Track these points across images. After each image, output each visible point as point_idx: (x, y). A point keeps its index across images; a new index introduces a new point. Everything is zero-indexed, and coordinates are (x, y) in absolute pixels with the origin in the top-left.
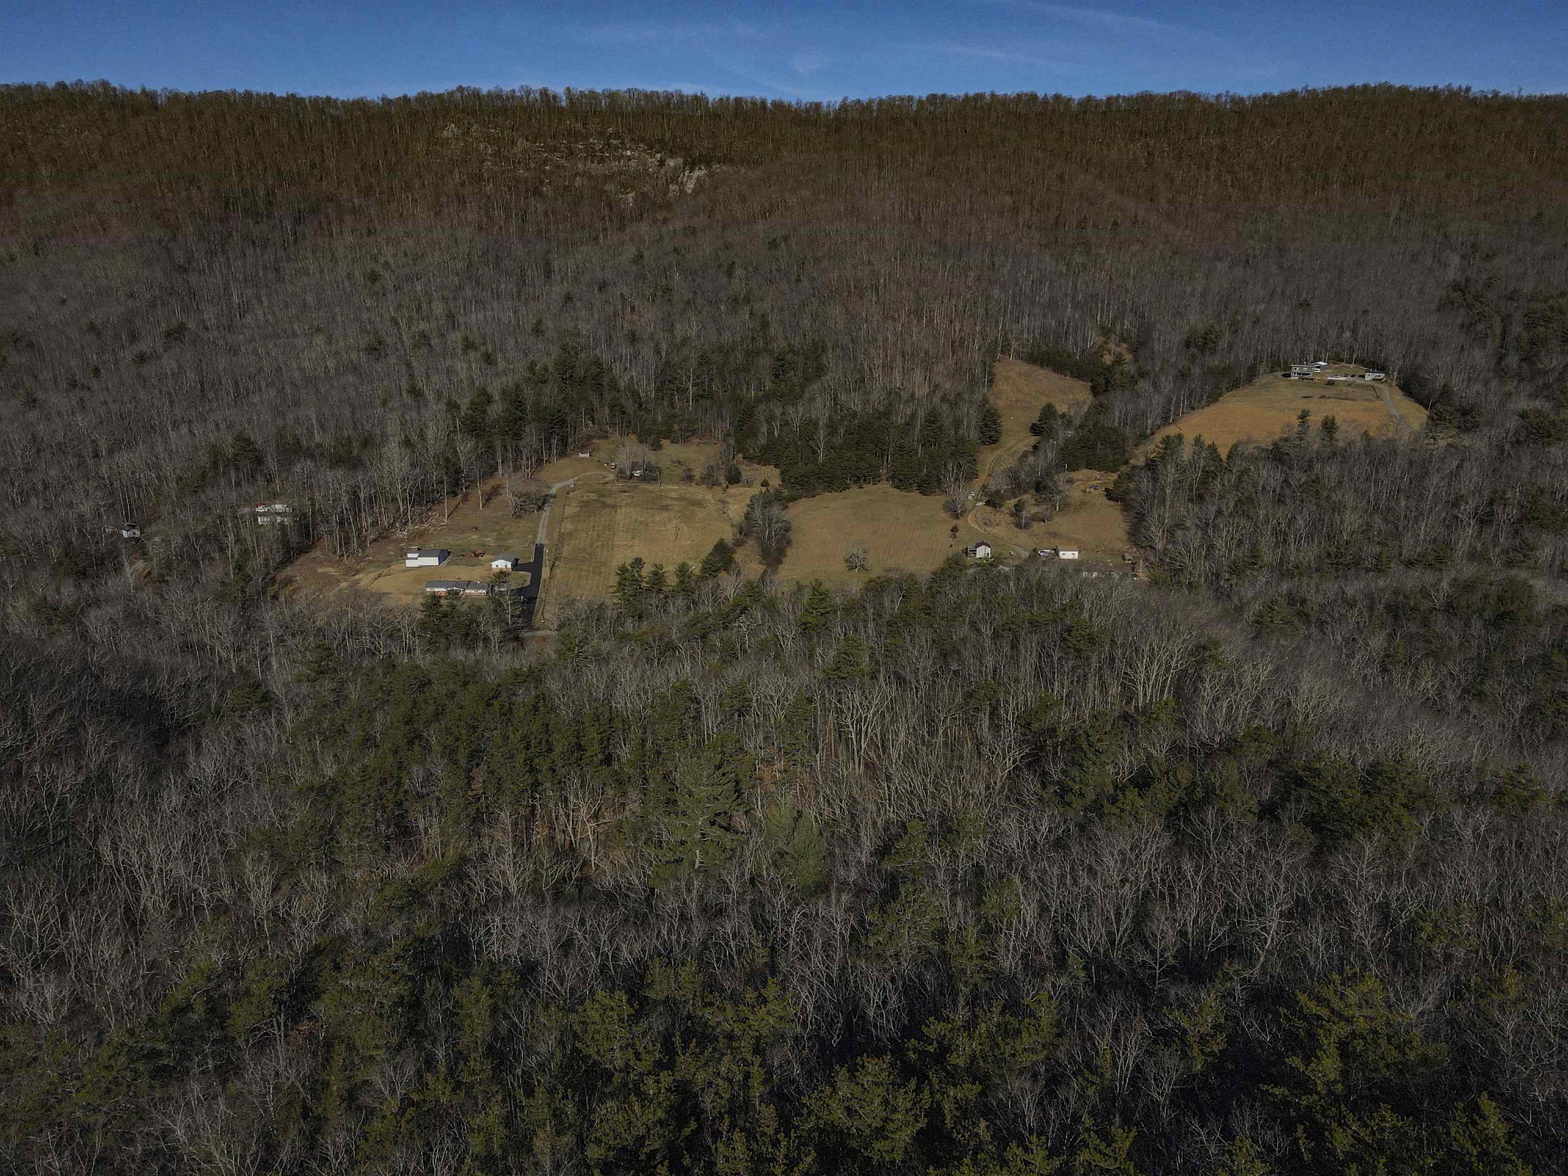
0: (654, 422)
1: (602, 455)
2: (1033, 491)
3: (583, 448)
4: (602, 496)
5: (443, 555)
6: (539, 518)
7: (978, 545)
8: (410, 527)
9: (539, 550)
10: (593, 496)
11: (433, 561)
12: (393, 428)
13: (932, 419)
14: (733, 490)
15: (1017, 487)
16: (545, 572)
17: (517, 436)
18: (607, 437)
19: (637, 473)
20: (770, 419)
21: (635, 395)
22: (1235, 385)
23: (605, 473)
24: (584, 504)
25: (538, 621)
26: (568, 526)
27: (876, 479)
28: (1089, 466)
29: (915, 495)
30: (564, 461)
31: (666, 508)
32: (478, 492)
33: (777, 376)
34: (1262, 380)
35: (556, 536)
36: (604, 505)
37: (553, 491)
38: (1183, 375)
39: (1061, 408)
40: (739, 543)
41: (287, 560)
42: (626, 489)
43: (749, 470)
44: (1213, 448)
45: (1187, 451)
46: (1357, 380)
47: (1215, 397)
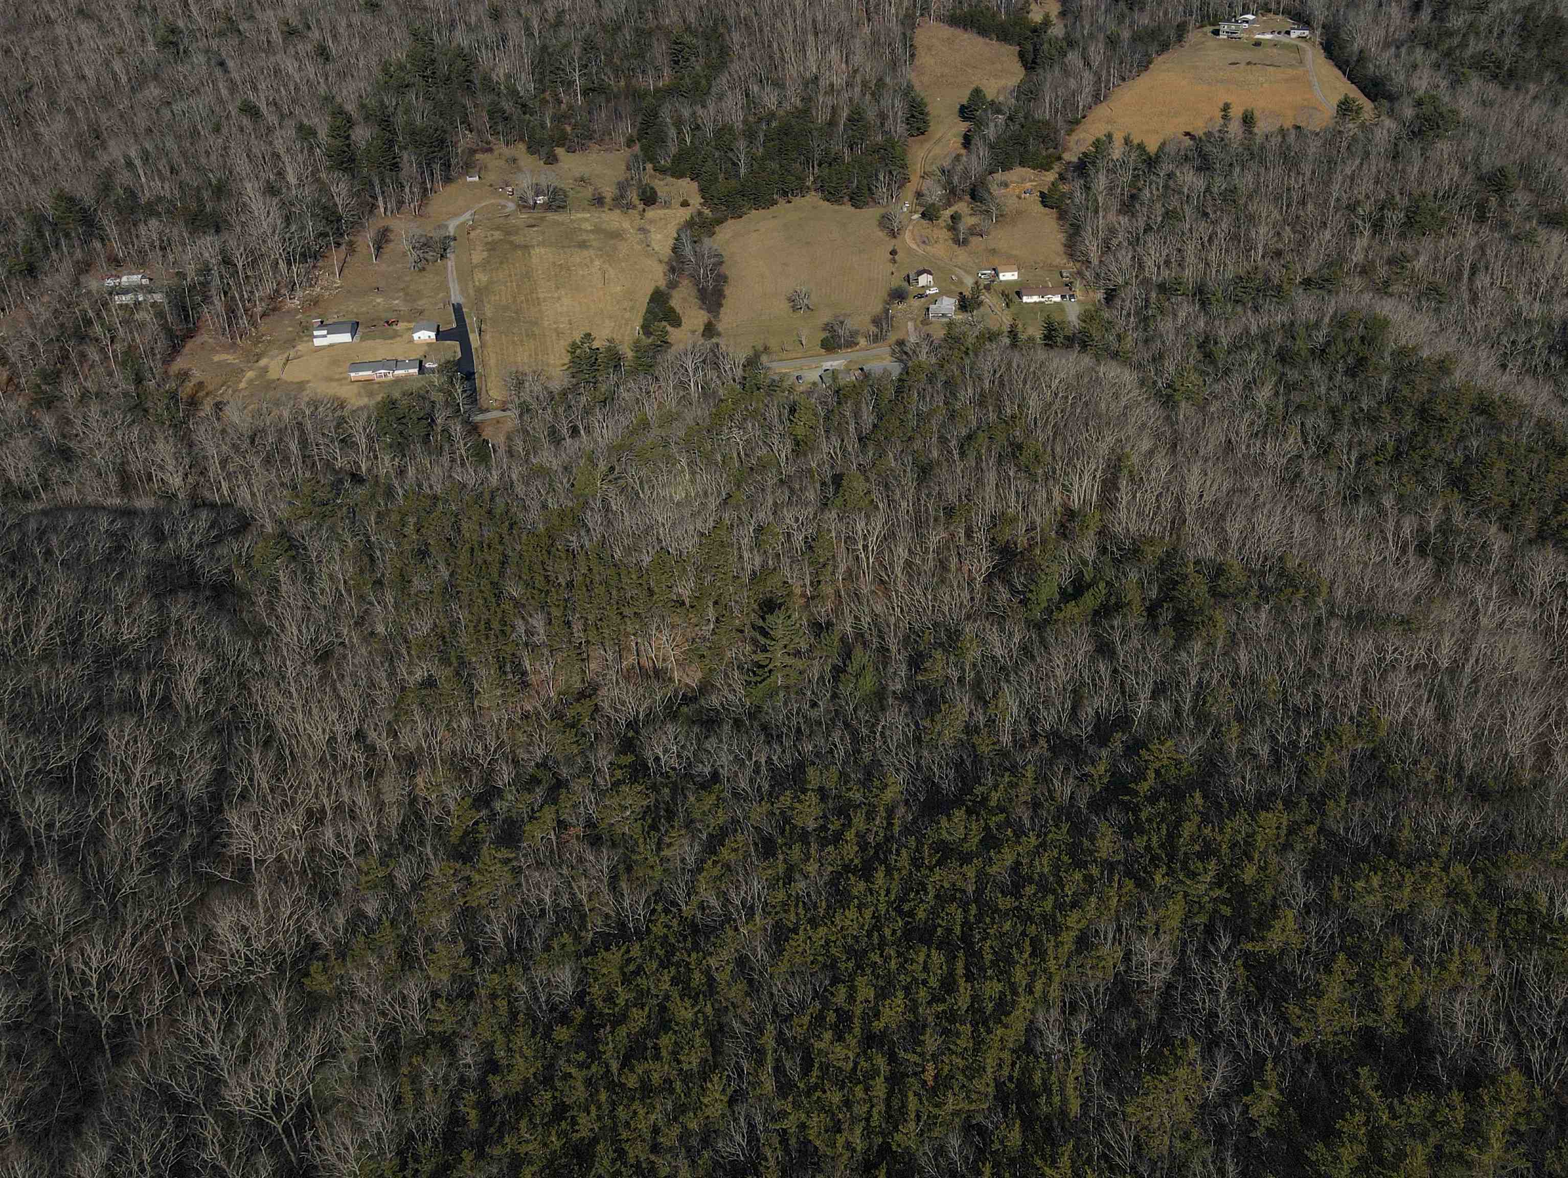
0: (543, 126)
1: (491, 177)
2: (968, 198)
3: (468, 167)
4: (508, 233)
5: (354, 328)
6: (446, 268)
7: (920, 273)
8: (299, 293)
9: (458, 309)
10: (498, 235)
11: (346, 338)
13: (856, 118)
14: (651, 213)
15: (952, 194)
16: (474, 338)
17: (395, 167)
18: (490, 150)
19: (540, 200)
20: (679, 123)
21: (514, 92)
22: (1164, 47)
23: (503, 202)
24: (492, 247)
25: (483, 401)
26: (481, 278)
27: (802, 190)
28: (1022, 164)
29: (848, 208)
30: (452, 188)
31: (583, 245)
32: (366, 239)
33: (677, 62)
34: (1192, 38)
35: (471, 292)
36: (515, 247)
37: (451, 231)
38: (1112, 42)
39: (990, 93)
40: (673, 285)
41: (175, 349)
42: (533, 222)
43: (664, 186)
44: (1141, 147)
45: (1117, 152)
46: (1283, 38)
47: (1145, 65)
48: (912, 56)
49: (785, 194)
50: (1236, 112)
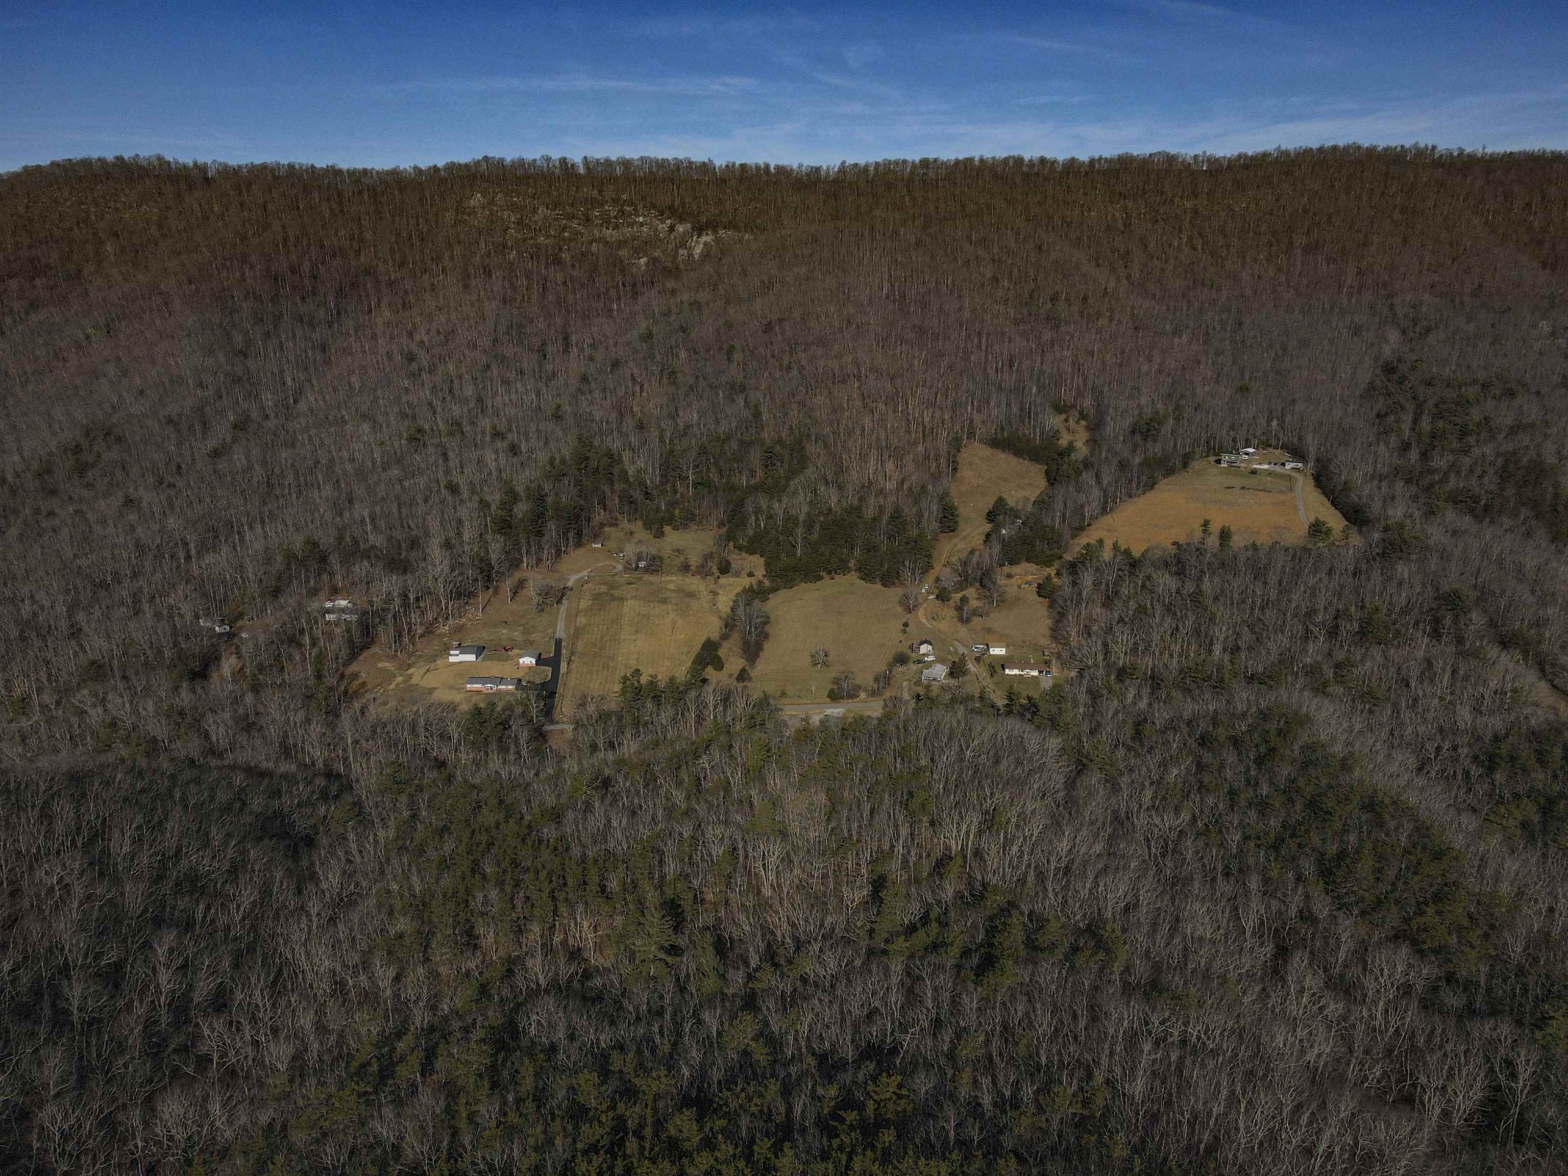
0: (658, 509)
1: (612, 545)
2: (977, 585)
3: (595, 537)
4: (612, 588)
5: (479, 651)
6: (558, 612)
7: (922, 643)
8: (451, 621)
9: (558, 643)
10: (604, 588)
11: (472, 657)
12: (434, 525)
13: (896, 516)
14: (723, 580)
15: (964, 581)
16: (563, 666)
17: (540, 534)
18: (617, 525)
19: (642, 564)
20: (757, 512)
21: (642, 484)
22: (1170, 472)
23: (614, 564)
24: (597, 597)
25: (557, 716)
26: (582, 620)
27: (845, 570)
28: (1028, 560)
29: (878, 586)
30: (581, 551)
31: (664, 601)
32: (507, 586)
33: (766, 466)
34: (1196, 465)
35: (572, 631)
36: (613, 598)
37: (570, 584)
38: (1123, 466)
39: (1011, 502)
40: (725, 637)
41: (353, 657)
42: (632, 580)
43: (738, 560)
44: (1127, 553)
45: (1107, 554)
46: (1278, 469)
47: (1151, 485)
48: (955, 469)
49: (830, 572)
50: (1215, 528)
